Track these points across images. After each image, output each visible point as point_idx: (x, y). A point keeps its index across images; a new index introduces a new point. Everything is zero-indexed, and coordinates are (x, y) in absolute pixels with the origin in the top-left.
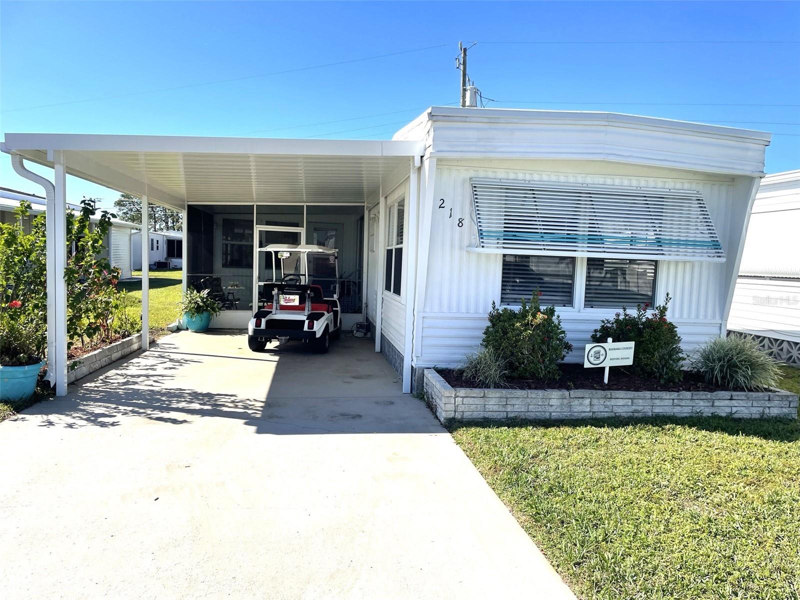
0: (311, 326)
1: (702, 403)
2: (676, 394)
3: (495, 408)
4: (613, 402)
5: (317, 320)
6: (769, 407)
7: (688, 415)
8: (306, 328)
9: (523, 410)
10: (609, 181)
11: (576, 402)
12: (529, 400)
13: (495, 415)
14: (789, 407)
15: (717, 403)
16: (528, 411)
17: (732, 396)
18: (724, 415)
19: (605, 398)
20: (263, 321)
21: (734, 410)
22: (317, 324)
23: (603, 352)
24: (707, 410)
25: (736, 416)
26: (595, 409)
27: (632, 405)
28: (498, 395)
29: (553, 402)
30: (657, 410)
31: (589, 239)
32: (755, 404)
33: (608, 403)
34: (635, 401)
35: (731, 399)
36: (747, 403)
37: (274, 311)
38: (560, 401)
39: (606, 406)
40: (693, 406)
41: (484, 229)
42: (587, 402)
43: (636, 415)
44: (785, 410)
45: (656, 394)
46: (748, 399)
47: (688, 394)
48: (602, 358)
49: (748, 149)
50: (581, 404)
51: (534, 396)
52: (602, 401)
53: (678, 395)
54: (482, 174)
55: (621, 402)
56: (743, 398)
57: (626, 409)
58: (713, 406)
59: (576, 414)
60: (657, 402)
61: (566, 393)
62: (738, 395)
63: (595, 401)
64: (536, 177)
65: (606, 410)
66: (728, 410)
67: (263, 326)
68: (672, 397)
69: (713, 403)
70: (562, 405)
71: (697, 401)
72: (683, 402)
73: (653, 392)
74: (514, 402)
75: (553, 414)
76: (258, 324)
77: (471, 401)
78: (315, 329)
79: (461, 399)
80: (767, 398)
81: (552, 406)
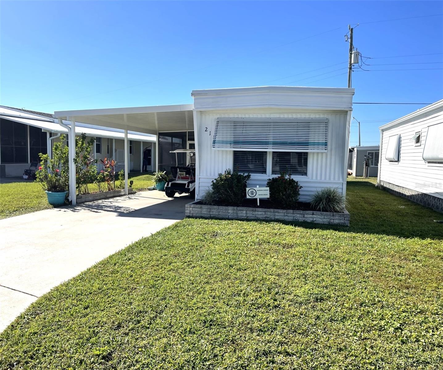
0: (188, 186)
1: (298, 215)
2: (285, 210)
3: (205, 212)
4: (256, 213)
5: (191, 183)
6: (333, 219)
7: (292, 220)
8: (186, 187)
9: (217, 214)
10: (282, 116)
11: (240, 212)
12: (219, 210)
13: (206, 216)
14: (345, 220)
15: (306, 216)
16: (219, 215)
17: (313, 213)
18: (309, 221)
19: (253, 211)
20: (170, 183)
21: (315, 219)
22: (191, 185)
23: (254, 191)
24: (300, 218)
25: (315, 222)
26: (248, 215)
27: (265, 214)
28: (207, 207)
29: (230, 211)
30: (277, 217)
31: (273, 143)
32: (325, 217)
33: (254, 213)
34: (266, 213)
35: (313, 214)
36: (321, 216)
37: (177, 179)
38: (233, 211)
39: (254, 214)
40: (294, 217)
41: (216, 140)
42: (245, 212)
43: (267, 219)
44: (342, 221)
45: (276, 210)
46: (322, 214)
47: (291, 211)
48: (254, 194)
49: (342, 97)
50: (242, 213)
51: (221, 208)
52: (251, 212)
53: (287, 211)
54: (223, 116)
55: (260, 213)
56: (319, 214)
57: (261, 216)
58: (304, 217)
59: (239, 217)
60: (277, 214)
61: (235, 208)
62: (317, 213)
63: (248, 212)
64: (247, 116)
65: (253, 216)
66: (312, 219)
67: (170, 185)
68: (283, 212)
69: (304, 216)
70: (233, 213)
71: (296, 214)
72: (289, 214)
73: (275, 210)
74: (213, 210)
75: (230, 216)
76: (168, 185)
77: (196, 209)
78: (190, 187)
79: (192, 208)
80: (332, 215)
81: (229, 213)
